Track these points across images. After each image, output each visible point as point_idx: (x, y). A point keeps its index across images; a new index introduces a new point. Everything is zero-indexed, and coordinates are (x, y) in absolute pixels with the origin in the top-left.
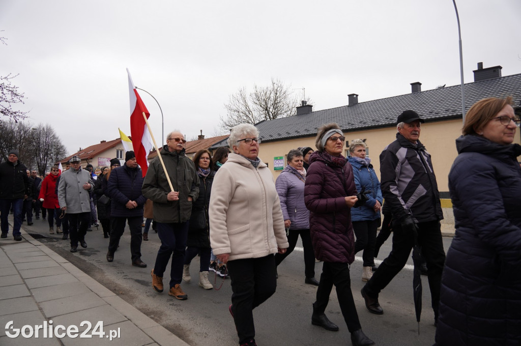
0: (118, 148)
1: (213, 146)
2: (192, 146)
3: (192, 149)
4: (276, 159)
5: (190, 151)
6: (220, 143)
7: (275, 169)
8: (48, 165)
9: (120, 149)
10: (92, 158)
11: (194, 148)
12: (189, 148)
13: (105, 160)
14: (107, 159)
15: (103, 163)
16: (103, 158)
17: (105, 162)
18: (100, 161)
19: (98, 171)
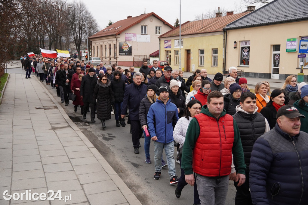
0: (142, 23)
1: (228, 26)
2: (209, 24)
3: (208, 28)
4: (289, 40)
5: (207, 31)
6: (235, 22)
7: (287, 51)
8: (82, 38)
9: (145, 24)
10: (119, 34)
11: (210, 26)
12: (206, 26)
13: (132, 35)
14: (133, 35)
15: (130, 39)
16: (129, 34)
17: (131, 37)
18: (126, 36)
19: (125, 46)
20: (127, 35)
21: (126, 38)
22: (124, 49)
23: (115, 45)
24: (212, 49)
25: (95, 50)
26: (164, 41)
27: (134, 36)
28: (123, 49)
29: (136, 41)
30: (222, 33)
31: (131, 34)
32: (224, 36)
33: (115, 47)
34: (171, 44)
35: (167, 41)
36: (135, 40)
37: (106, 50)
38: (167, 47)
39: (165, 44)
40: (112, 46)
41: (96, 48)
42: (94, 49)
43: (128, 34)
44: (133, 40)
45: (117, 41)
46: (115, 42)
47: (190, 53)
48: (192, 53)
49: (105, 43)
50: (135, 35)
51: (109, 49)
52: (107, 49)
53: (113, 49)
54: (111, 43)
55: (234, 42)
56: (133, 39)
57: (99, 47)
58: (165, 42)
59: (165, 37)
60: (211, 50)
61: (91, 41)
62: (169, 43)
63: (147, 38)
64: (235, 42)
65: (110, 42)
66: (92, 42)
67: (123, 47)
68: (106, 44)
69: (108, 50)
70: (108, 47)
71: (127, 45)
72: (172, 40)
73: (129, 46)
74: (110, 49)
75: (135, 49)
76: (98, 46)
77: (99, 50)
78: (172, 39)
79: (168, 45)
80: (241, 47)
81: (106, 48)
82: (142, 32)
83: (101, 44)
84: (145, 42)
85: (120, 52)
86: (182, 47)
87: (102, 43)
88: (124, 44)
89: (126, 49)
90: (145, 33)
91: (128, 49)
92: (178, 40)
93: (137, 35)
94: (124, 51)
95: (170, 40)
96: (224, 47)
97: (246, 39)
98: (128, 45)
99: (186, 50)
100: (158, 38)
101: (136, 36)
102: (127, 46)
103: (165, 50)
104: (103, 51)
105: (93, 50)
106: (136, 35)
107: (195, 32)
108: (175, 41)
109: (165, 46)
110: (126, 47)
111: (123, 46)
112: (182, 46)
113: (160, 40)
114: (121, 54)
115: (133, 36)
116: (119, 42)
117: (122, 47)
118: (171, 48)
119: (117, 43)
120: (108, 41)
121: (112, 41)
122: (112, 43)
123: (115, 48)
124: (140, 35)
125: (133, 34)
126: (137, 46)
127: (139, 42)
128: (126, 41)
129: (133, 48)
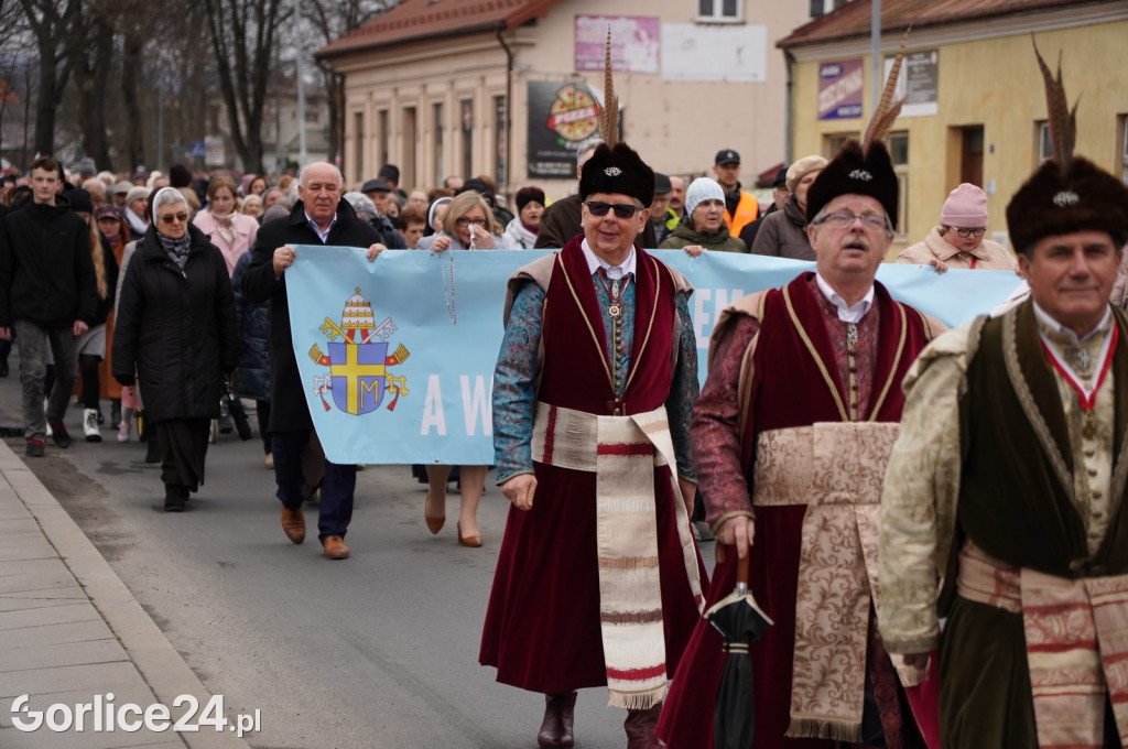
10: (531, 21)
13: (624, 28)
14: (634, 23)
16: (608, 19)
17: (621, 46)
18: (584, 37)
19: (571, 108)
20: (594, 30)
21: (579, 47)
22: (564, 131)
23: (498, 100)
25: (366, 143)
26: (815, 68)
27: (644, 35)
28: (557, 135)
29: (658, 74)
31: (621, 24)
33: (499, 114)
34: (859, 93)
35: (834, 70)
36: (650, 66)
37: (438, 140)
38: (832, 115)
39: (822, 88)
40: (483, 113)
41: (371, 124)
42: (360, 136)
43: (601, 21)
44: (633, 67)
45: (516, 70)
46: (498, 80)
47: (981, 154)
48: (992, 150)
49: (437, 88)
50: (648, 26)
51: (458, 135)
52: (446, 136)
53: (489, 134)
54: (473, 91)
56: (636, 56)
57: (396, 120)
59: (825, 41)
60: (1113, 124)
61: (343, 76)
62: (851, 83)
63: (739, 51)
65: (466, 84)
66: (350, 82)
67: (558, 119)
68: (442, 95)
69: (453, 140)
70: (451, 117)
71: (587, 101)
72: (866, 61)
74: (467, 134)
75: (647, 135)
76: (384, 114)
77: (391, 141)
78: (870, 53)
79: (841, 97)
81: (439, 130)
82: (706, 7)
83: (407, 98)
84: (725, 81)
85: (533, 157)
86: (930, 109)
87: (410, 91)
88: (565, 96)
89: (579, 133)
90: (730, 8)
91: (591, 129)
93: (666, 29)
94: (563, 149)
95: (858, 63)
99: (954, 129)
100: (777, 46)
101: (654, 34)
102: (591, 112)
103: (827, 136)
104: (420, 147)
105: (350, 146)
106: (657, 27)
109: (826, 107)
110: (582, 114)
111: (556, 109)
112: (933, 98)
113: (790, 60)
114: (542, 168)
115: (637, 34)
116: (533, 77)
117: (551, 117)
118: (859, 116)
119: (515, 88)
120: (458, 71)
121: (477, 74)
122: (479, 92)
123: (502, 125)
124: (690, 30)
125: (637, 18)
126: (667, 109)
127: (683, 82)
128: (584, 74)
129: (632, 126)
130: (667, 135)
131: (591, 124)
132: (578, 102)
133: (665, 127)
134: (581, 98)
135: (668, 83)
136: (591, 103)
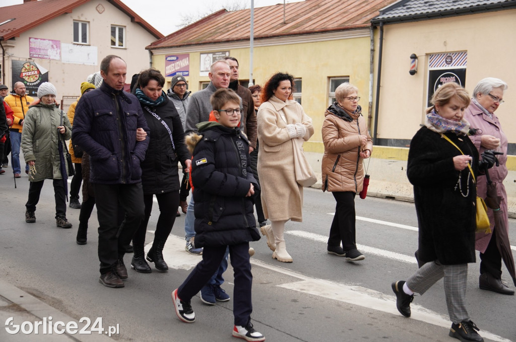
0: (77, 15)
1: (383, 12)
9: (82, 19)
10: (12, 38)
12: (293, 19)
13: (47, 44)
14: (51, 42)
15: (42, 52)
16: (42, 40)
17: (47, 50)
18: (33, 45)
19: (29, 71)
20: (36, 44)
21: (31, 49)
22: (26, 79)
24: (329, 78)
26: (164, 58)
27: (55, 46)
28: (24, 80)
29: (60, 60)
30: (368, 33)
31: (46, 42)
32: (373, 41)
34: (188, 66)
35: (174, 58)
36: (57, 58)
39: (167, 65)
43: (39, 40)
44: (51, 58)
45: (6, 55)
50: (56, 44)
55: (411, 58)
56: (52, 54)
58: (169, 59)
59: (171, 47)
60: (326, 80)
62: (183, 63)
63: (88, 55)
64: (414, 57)
67: (24, 74)
71: (34, 68)
72: (191, 55)
73: (40, 73)
75: (57, 82)
78: (194, 52)
79: (177, 68)
80: (431, 72)
82: (76, 39)
84: (84, 65)
88: (26, 66)
89: (32, 80)
90: (84, 40)
91: (37, 78)
92: (211, 55)
93: (63, 45)
95: (187, 55)
96: (372, 71)
97: (450, 48)
98: (38, 70)
100: (146, 49)
101: (58, 46)
102: (36, 72)
106: (60, 44)
107: (266, 33)
108: (203, 56)
109: (170, 71)
110: (33, 73)
111: (23, 71)
113: (152, 54)
115: (52, 46)
116: (14, 59)
117: (21, 72)
118: (188, 75)
119: (6, 62)
123: (1, 74)
124: (71, 46)
125: (52, 40)
126: (64, 73)
127: (69, 64)
128: (33, 59)
129: (51, 78)
130: (64, 82)
131: (36, 77)
132: (31, 68)
133: (63, 79)
134: (32, 67)
135: (64, 64)
136: (36, 69)
